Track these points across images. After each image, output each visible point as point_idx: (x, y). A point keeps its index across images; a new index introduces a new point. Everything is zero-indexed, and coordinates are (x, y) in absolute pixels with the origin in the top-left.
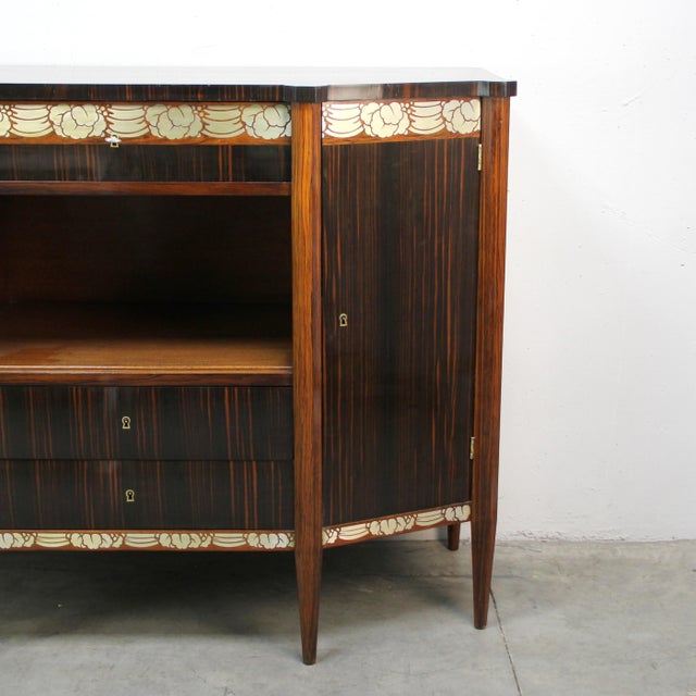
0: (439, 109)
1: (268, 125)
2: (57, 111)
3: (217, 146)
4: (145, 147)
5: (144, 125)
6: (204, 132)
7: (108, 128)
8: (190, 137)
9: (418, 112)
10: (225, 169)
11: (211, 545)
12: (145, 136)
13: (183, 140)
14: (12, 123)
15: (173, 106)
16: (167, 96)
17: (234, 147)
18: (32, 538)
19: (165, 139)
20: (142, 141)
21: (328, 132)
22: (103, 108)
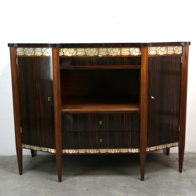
0: (173, 48)
1: (136, 52)
2: (87, 50)
3: (124, 57)
4: (107, 58)
5: (107, 52)
6: (121, 54)
7: (99, 53)
8: (118, 55)
9: (169, 49)
10: (126, 62)
11: (120, 152)
12: (107, 55)
13: (116, 56)
14: (76, 52)
15: (114, 48)
16: (113, 46)
17: (128, 57)
18: (77, 151)
19: (112, 56)
20: (107, 56)
21: (149, 54)
22: (98, 49)
